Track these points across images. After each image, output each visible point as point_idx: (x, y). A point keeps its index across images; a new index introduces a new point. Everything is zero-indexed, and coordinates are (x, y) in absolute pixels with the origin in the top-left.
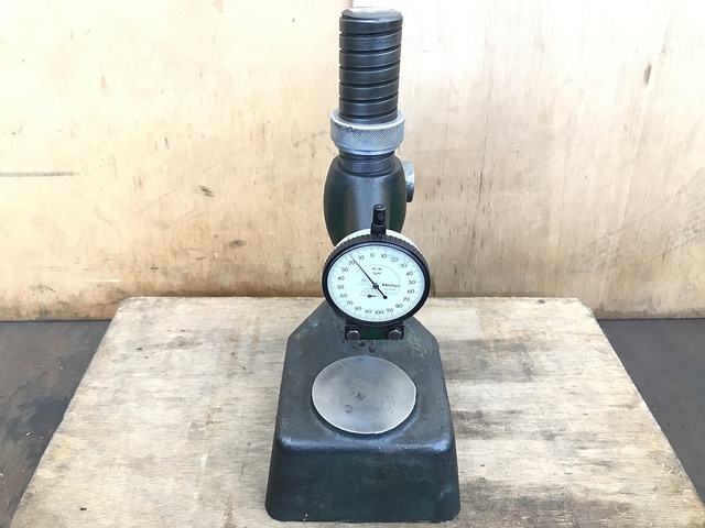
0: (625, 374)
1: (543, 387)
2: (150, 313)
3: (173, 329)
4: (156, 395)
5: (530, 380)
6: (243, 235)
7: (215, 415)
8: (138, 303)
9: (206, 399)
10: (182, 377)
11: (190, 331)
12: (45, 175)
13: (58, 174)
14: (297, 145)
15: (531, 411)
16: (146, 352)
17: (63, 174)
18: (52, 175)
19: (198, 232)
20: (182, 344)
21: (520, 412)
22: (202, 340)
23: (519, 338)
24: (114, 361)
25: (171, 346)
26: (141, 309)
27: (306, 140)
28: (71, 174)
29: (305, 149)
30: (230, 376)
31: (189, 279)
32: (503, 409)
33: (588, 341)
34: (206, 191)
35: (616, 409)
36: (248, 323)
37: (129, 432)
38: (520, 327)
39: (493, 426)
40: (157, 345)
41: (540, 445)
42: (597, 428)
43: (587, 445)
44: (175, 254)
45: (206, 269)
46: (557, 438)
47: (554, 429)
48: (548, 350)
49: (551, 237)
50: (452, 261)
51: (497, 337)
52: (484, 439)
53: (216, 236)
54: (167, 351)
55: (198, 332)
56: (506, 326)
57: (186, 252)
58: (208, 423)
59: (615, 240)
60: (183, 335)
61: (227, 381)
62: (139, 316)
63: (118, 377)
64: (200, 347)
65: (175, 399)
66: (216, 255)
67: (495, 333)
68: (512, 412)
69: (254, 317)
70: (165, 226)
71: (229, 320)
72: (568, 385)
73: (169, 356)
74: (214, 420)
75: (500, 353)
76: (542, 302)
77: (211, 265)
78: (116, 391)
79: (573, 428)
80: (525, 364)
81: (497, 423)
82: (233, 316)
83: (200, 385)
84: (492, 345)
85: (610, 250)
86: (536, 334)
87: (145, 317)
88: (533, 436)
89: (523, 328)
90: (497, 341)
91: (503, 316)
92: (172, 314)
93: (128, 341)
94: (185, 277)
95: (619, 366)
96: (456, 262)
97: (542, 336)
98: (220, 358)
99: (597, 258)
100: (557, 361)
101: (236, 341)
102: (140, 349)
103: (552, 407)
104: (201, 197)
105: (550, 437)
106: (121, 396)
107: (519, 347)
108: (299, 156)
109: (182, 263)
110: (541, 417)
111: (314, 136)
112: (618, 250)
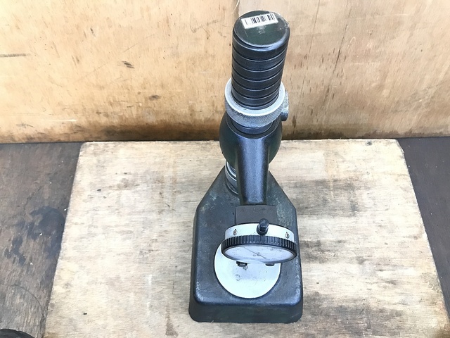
0: (417, 210)
1: (362, 221)
2: (101, 157)
3: (119, 172)
4: (116, 229)
5: (354, 215)
6: (159, 92)
7: (154, 245)
8: (92, 148)
9: (147, 232)
10: (129, 214)
11: (130, 174)
12: (5, 56)
13: (14, 55)
14: (195, 31)
15: (352, 241)
16: (104, 193)
17: (18, 55)
18: (11, 56)
19: (126, 91)
20: (126, 185)
21: (345, 242)
22: (139, 182)
23: (351, 178)
24: (84, 201)
25: (119, 187)
26: (95, 154)
27: (201, 27)
28: (24, 55)
29: (201, 34)
30: (161, 212)
31: (124, 118)
32: (334, 239)
33: (397, 180)
34: (128, 64)
35: (406, 239)
36: (168, 167)
37: (102, 258)
38: (352, 168)
39: (327, 253)
40: (110, 187)
41: (355, 268)
42: (392, 255)
43: (384, 268)
44: (111, 104)
45: (134, 112)
46: (366, 262)
47: (364, 255)
48: (369, 188)
49: (385, 91)
50: (310, 107)
51: (336, 178)
52: (320, 263)
53: (139, 93)
54: (118, 192)
55: (136, 174)
56: (343, 167)
57: (119, 103)
58: (150, 251)
59: (432, 91)
60: (126, 177)
61: (159, 216)
62: (94, 160)
63: (89, 215)
64: (139, 188)
65: (127, 232)
66: (141, 105)
67: (335, 173)
68: (340, 242)
69: (172, 160)
70: (102, 88)
71: (155, 163)
72: (378, 219)
73: (119, 196)
74: (153, 248)
75: (336, 192)
76: (370, 144)
77: (138, 111)
78: (90, 226)
79: (377, 255)
80: (352, 201)
81: (329, 251)
82: (157, 160)
83: (142, 220)
84: (331, 184)
85: (426, 97)
86: (362, 175)
87: (99, 161)
88: (350, 261)
89: (354, 168)
90: (335, 181)
91: (342, 157)
92: (117, 158)
93: (91, 183)
94: (121, 117)
95: (414, 203)
96: (313, 108)
97: (365, 177)
98: (152, 198)
99: (416, 103)
100: (374, 199)
101: (162, 183)
102: (100, 190)
103: (365, 237)
104: (125, 68)
105: (361, 261)
106: (93, 230)
107: (349, 187)
108: (196, 39)
109: (117, 109)
110: (358, 246)
111: (208, 24)
112: (432, 97)
